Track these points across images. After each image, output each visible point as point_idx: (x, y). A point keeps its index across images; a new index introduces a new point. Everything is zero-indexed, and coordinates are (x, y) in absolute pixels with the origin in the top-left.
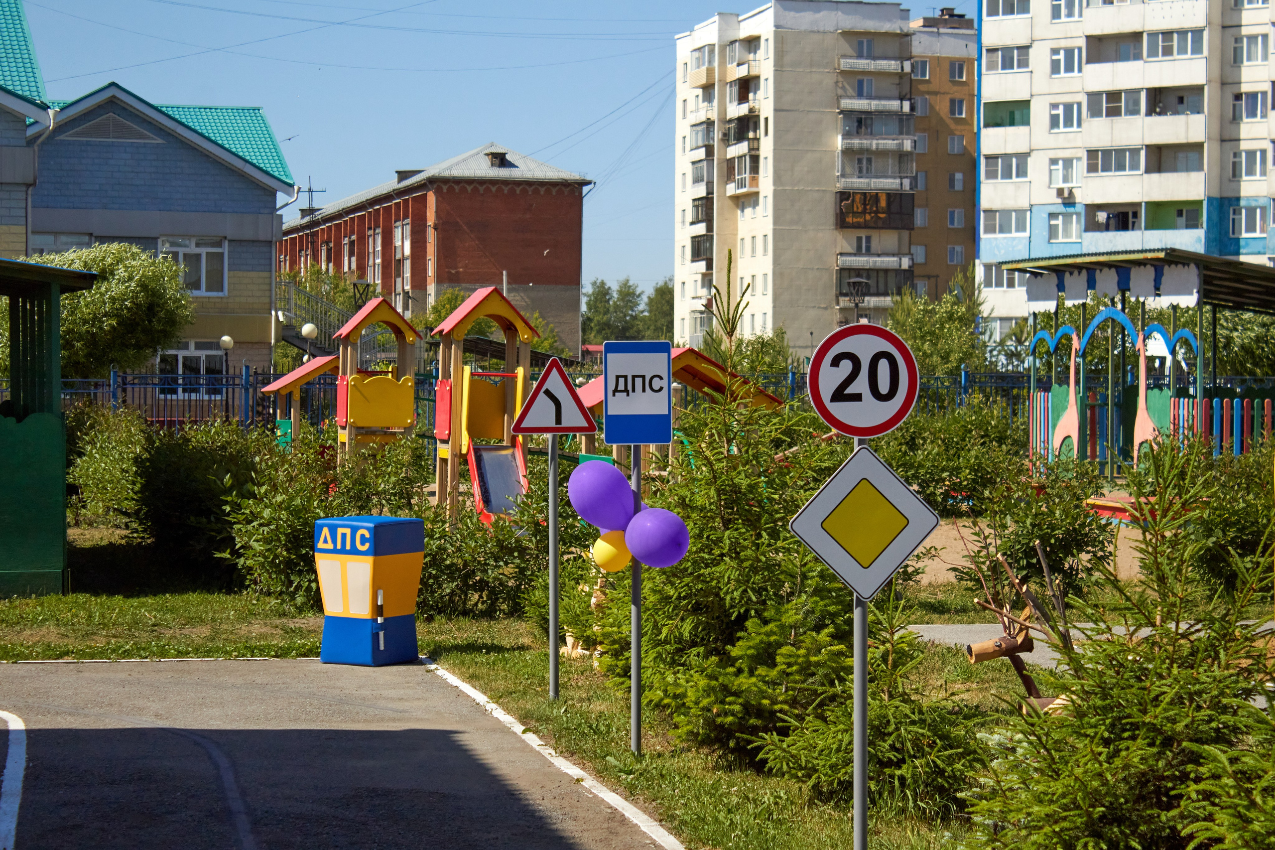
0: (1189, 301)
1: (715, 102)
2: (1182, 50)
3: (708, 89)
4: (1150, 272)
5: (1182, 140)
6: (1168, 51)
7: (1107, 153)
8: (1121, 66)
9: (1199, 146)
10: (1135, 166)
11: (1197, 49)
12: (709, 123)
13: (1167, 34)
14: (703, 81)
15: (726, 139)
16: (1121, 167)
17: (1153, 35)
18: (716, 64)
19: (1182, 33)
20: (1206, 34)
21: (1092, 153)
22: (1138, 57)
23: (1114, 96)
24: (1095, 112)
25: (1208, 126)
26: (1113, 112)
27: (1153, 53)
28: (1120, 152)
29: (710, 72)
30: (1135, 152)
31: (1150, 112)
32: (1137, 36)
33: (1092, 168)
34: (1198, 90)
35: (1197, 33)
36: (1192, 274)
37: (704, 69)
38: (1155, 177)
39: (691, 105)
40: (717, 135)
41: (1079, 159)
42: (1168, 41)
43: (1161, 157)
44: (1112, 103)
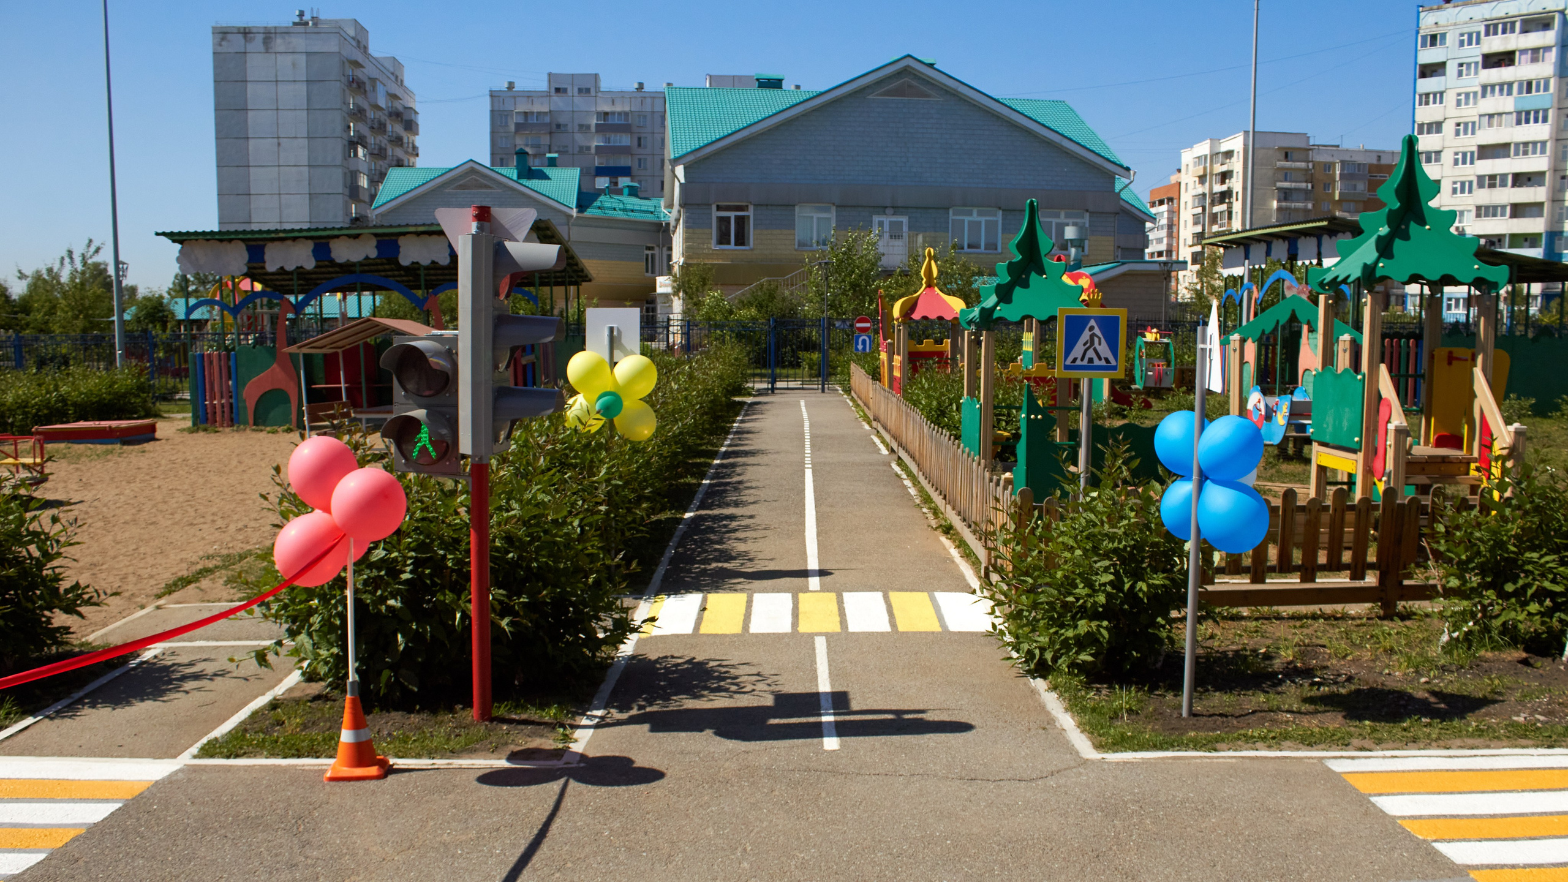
1: (1207, 184)
2: (1534, 152)
3: (1202, 179)
5: (1532, 200)
6: (1525, 153)
7: (1487, 208)
8: (1497, 161)
9: (1541, 204)
10: (1503, 214)
11: (1543, 152)
12: (1204, 195)
13: (1526, 144)
14: (1201, 173)
15: (1213, 204)
16: (1494, 215)
17: (1517, 145)
18: (1208, 165)
19: (1535, 143)
20: (1548, 145)
21: (1479, 208)
22: (1509, 156)
23: (1492, 177)
24: (1481, 185)
25: (1547, 193)
26: (1492, 186)
27: (1517, 154)
28: (1495, 207)
29: (1205, 169)
30: (1503, 207)
31: (1513, 186)
32: (1507, 145)
33: (1478, 215)
34: (1543, 174)
35: (1544, 143)
37: (1201, 167)
38: (1515, 220)
39: (1191, 186)
40: (1208, 201)
41: (1470, 211)
42: (1526, 148)
43: (1518, 210)
44: (1492, 181)
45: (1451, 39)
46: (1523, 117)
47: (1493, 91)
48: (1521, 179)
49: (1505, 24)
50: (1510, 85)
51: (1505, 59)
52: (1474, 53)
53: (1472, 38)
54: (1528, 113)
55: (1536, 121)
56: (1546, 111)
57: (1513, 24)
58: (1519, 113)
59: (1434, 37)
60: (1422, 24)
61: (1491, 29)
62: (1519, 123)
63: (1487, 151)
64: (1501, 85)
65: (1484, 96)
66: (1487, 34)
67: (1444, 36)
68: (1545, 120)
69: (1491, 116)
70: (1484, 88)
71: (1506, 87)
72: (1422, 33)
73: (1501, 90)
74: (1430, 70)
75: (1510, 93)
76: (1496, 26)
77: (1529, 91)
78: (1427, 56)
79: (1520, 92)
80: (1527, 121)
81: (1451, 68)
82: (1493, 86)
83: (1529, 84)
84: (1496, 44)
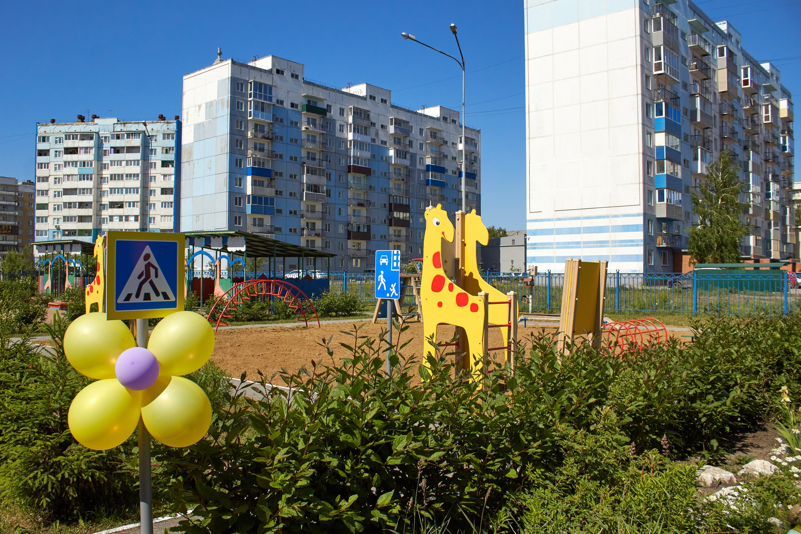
0: (79, 253)
2: (87, 193)
4: (69, 245)
5: (87, 215)
6: (84, 193)
7: (68, 217)
8: (72, 196)
9: (91, 216)
10: (75, 221)
11: (91, 193)
13: (84, 189)
16: (72, 221)
17: (80, 189)
19: (87, 189)
20: (93, 190)
21: (64, 217)
22: (76, 194)
23: (70, 203)
24: (65, 207)
25: (93, 212)
26: (70, 207)
27: (80, 193)
28: (72, 217)
30: (75, 217)
31: (79, 208)
32: (76, 189)
33: (64, 221)
34: (91, 203)
35: (91, 189)
36: (79, 246)
38: (80, 223)
41: (61, 218)
42: (83, 191)
43: (82, 219)
44: (69, 205)
45: (52, 139)
46: (83, 177)
47: (69, 164)
48: (82, 205)
49: (73, 135)
50: (76, 162)
51: (73, 151)
52: (61, 147)
53: (60, 140)
54: (84, 175)
55: (88, 179)
56: (91, 175)
57: (77, 135)
58: (80, 175)
59: (44, 138)
60: (39, 131)
61: (68, 136)
62: (80, 180)
63: (67, 192)
64: (73, 162)
65: (65, 166)
66: (66, 139)
67: (48, 137)
68: (91, 179)
69: (68, 176)
70: (65, 162)
71: (74, 163)
72: (39, 135)
73: (73, 164)
74: (44, 153)
75: (76, 166)
76: (70, 136)
77: (84, 166)
78: (42, 146)
79: (80, 166)
80: (84, 179)
81: (52, 153)
82: (69, 162)
83: (84, 162)
84: (70, 144)
